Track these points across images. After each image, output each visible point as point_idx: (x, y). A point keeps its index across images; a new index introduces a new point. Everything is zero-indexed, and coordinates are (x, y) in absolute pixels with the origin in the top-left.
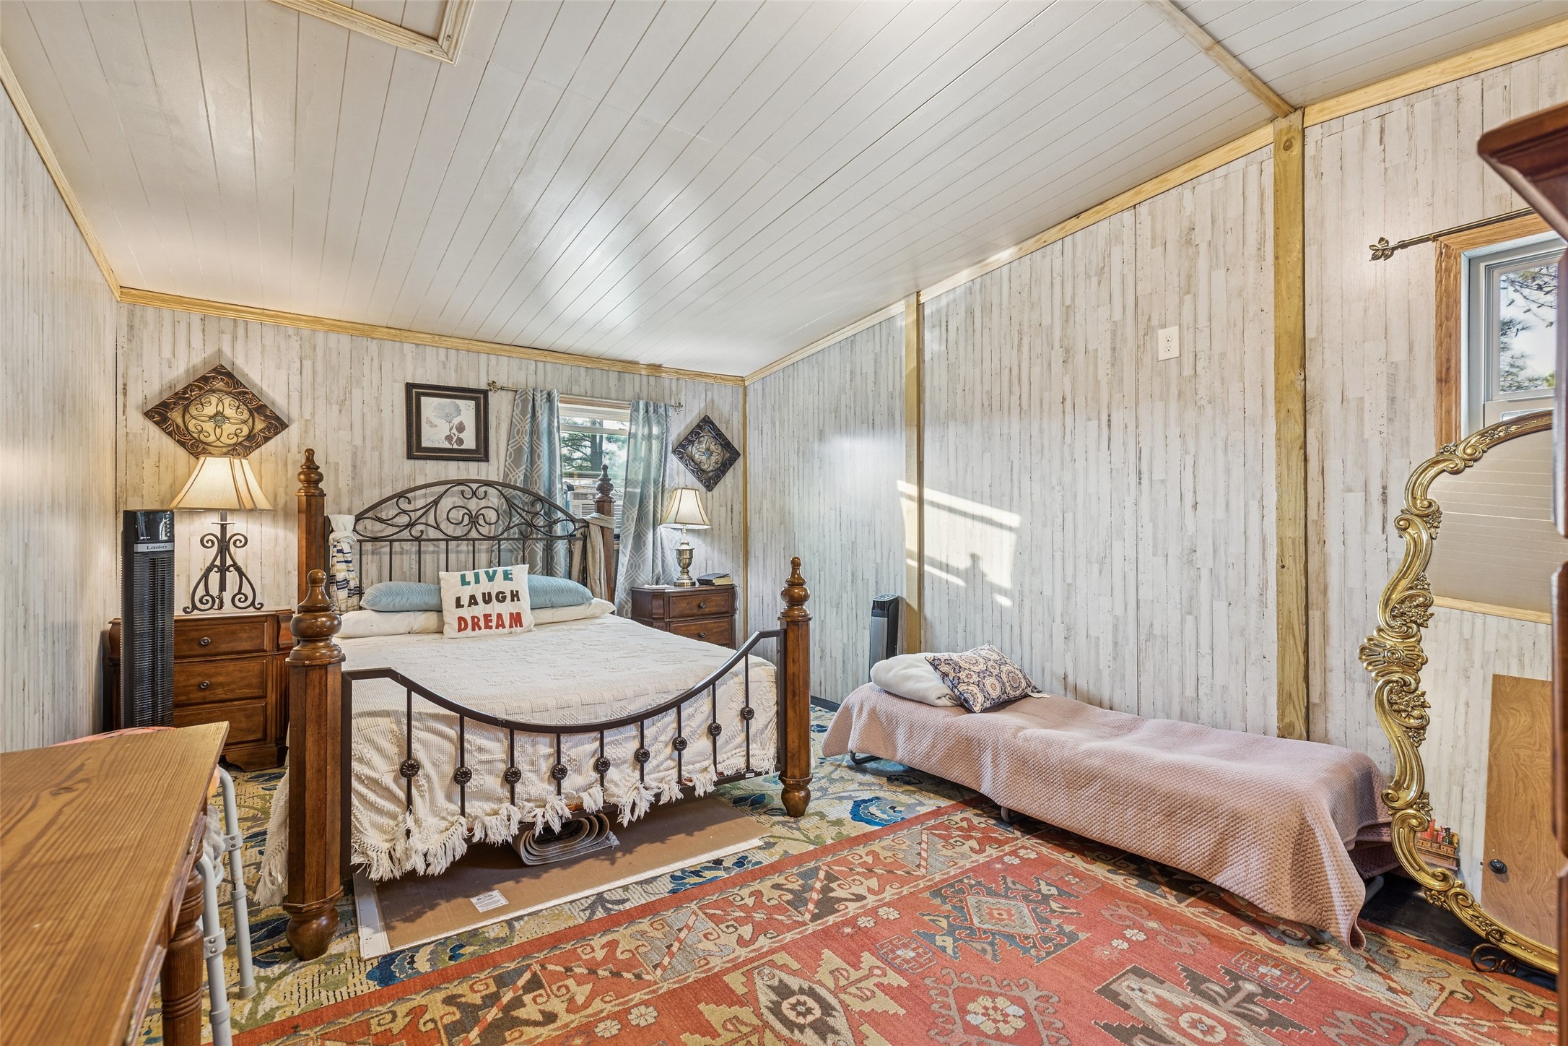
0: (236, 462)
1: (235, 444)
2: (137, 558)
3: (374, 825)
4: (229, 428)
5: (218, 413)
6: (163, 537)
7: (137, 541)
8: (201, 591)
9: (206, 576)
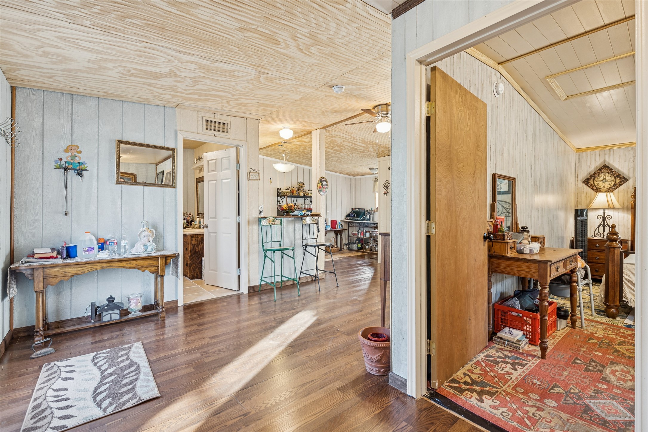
0: (608, 194)
1: (610, 188)
2: (578, 221)
3: (630, 293)
4: (607, 183)
5: (604, 179)
6: (585, 216)
7: (578, 217)
8: (597, 231)
9: (599, 227)
